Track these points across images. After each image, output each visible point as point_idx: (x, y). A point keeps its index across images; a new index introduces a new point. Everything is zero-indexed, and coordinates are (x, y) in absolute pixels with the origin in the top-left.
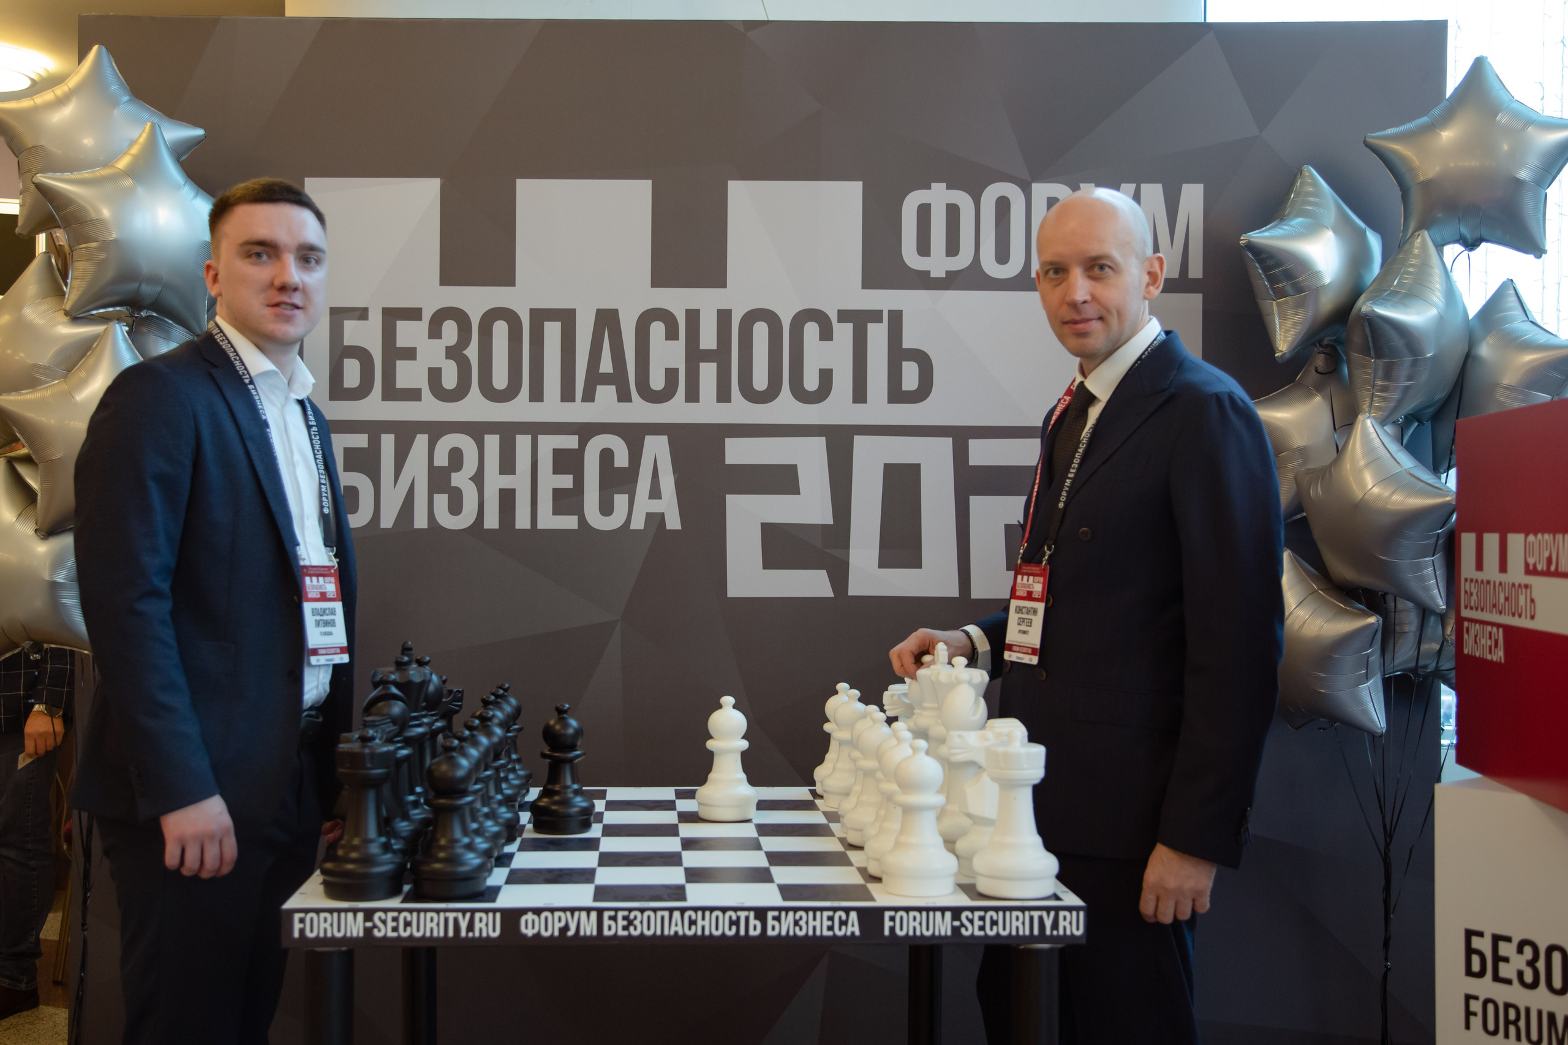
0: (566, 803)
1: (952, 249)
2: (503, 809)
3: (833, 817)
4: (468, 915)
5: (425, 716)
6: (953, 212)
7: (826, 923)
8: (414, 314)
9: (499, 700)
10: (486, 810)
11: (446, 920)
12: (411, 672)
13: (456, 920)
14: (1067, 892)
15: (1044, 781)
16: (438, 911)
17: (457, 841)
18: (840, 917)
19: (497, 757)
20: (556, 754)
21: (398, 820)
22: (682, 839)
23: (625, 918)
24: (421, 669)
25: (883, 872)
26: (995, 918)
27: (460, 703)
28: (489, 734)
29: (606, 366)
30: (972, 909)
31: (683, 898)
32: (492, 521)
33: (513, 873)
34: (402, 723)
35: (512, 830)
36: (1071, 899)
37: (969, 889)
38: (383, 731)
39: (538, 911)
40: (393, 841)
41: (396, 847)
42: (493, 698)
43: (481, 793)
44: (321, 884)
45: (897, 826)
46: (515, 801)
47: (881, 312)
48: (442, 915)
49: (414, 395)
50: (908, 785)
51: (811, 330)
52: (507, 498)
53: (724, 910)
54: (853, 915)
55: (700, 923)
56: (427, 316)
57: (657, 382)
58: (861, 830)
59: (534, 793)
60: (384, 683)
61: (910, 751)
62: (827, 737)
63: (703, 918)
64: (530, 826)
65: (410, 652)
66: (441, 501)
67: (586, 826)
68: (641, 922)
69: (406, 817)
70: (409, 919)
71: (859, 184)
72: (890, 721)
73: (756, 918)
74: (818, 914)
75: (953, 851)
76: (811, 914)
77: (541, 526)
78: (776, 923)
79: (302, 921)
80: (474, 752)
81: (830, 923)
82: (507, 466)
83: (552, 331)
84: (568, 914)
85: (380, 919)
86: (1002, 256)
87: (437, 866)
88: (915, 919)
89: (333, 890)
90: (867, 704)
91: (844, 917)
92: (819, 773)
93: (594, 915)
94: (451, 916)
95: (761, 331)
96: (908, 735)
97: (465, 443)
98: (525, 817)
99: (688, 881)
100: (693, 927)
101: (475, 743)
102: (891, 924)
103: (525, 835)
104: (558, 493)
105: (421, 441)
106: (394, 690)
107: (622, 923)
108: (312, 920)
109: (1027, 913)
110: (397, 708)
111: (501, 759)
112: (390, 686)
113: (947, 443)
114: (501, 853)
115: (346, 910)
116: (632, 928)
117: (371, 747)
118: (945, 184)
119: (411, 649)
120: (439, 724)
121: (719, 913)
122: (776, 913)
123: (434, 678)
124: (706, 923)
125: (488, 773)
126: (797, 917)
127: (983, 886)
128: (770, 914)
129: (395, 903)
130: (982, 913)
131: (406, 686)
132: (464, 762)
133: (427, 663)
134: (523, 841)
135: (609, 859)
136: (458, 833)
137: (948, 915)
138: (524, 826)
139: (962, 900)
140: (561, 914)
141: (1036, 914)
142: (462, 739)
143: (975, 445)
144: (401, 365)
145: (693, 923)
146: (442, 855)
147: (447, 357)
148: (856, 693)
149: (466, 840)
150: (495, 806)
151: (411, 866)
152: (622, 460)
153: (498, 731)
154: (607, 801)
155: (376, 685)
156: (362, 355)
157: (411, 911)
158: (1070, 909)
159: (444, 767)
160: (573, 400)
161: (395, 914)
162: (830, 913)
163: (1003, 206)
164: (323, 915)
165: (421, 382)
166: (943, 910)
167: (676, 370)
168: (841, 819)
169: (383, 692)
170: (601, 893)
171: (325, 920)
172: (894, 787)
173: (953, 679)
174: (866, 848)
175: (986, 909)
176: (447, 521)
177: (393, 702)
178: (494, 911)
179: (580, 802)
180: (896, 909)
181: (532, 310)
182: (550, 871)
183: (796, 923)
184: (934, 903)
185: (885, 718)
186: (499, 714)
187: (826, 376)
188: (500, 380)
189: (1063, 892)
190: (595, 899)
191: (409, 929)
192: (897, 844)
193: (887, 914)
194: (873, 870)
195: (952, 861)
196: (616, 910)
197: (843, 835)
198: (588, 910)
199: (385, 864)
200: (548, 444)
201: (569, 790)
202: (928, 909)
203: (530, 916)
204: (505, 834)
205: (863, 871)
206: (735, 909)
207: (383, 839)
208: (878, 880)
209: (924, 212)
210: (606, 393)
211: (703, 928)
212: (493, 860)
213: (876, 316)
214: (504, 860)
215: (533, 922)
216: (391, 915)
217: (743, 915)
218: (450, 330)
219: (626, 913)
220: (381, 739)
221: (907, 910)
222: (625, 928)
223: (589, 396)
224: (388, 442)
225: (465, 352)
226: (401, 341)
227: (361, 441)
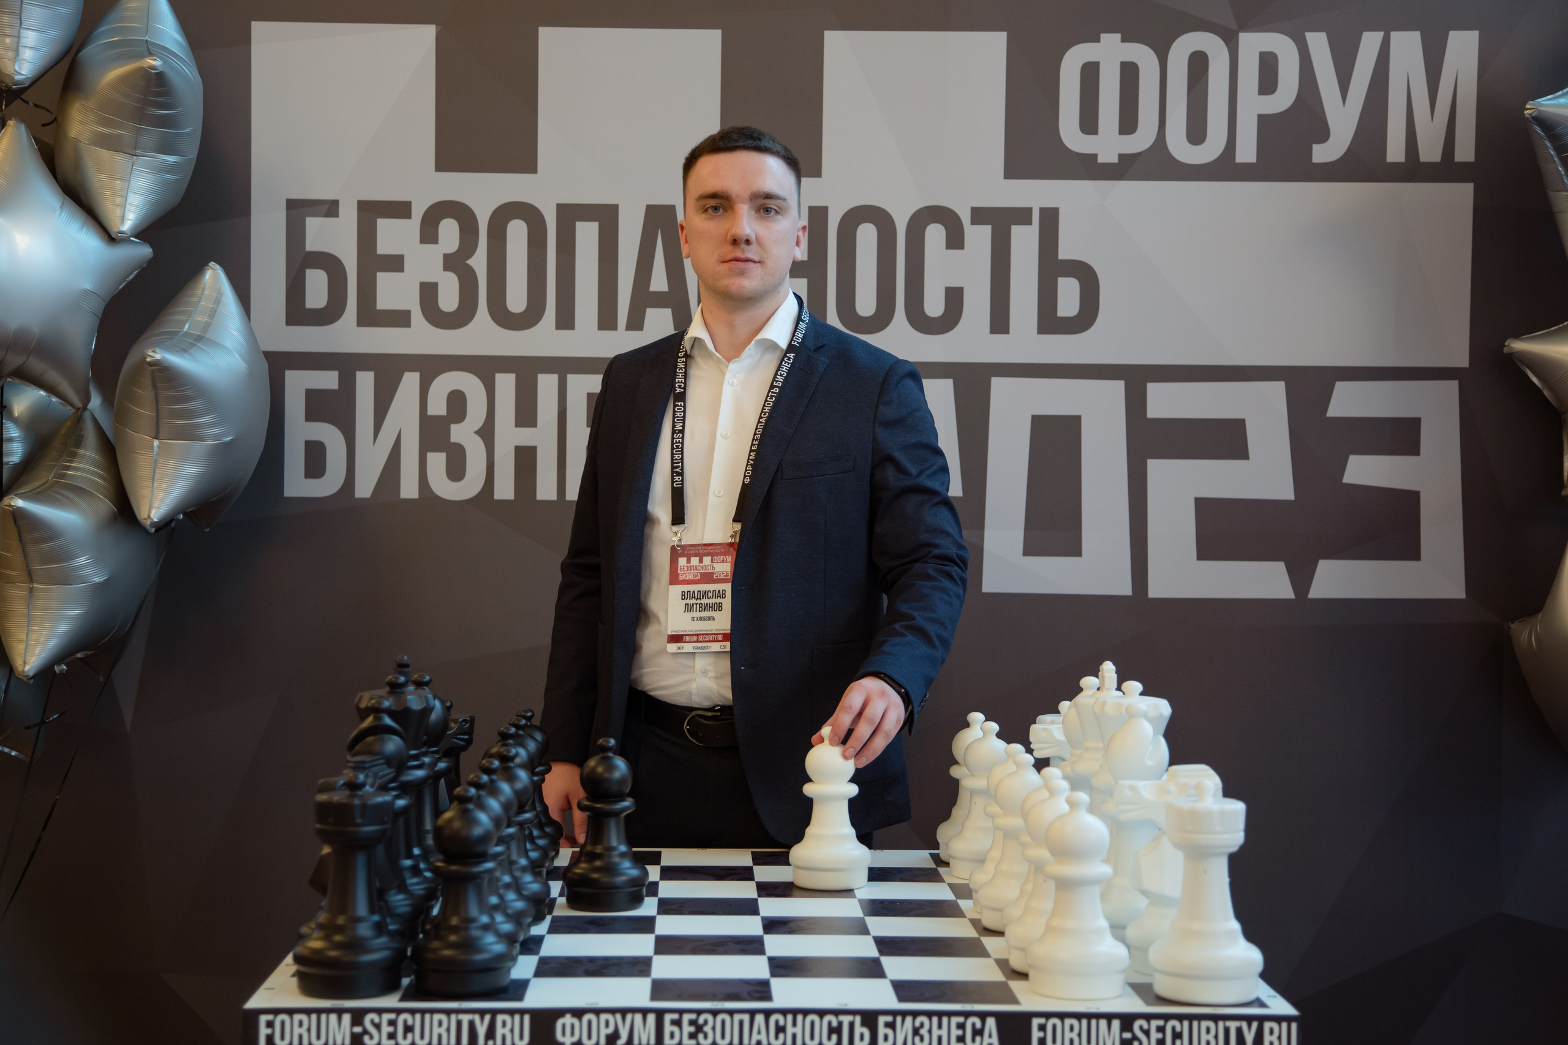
0: (611, 869)
1: (1128, 123)
2: (528, 878)
3: (963, 891)
4: (488, 1018)
5: (425, 754)
6: (1129, 73)
7: (956, 1032)
8: (401, 210)
9: (521, 732)
10: (507, 879)
11: (459, 1024)
12: (409, 697)
13: (472, 1024)
14: (1275, 997)
15: (1243, 848)
16: (448, 1012)
17: (472, 920)
18: (974, 1025)
19: (521, 810)
20: (598, 805)
21: (393, 892)
22: (763, 919)
23: (692, 1023)
24: (419, 691)
25: (1030, 966)
26: (1178, 1029)
27: (466, 737)
28: (511, 778)
29: (659, 282)
30: (1148, 1017)
31: (768, 997)
32: (505, 489)
33: (543, 961)
34: (399, 764)
35: (541, 905)
36: (1280, 1006)
37: (1143, 990)
38: (375, 776)
39: (578, 1013)
40: (388, 920)
41: (391, 927)
42: (513, 730)
43: (502, 858)
44: (293, 975)
45: (1048, 905)
46: (543, 866)
47: (1029, 210)
48: (453, 1017)
49: (401, 319)
50: (1065, 852)
51: (935, 234)
52: (526, 458)
53: (821, 1013)
54: (991, 1022)
55: (790, 1030)
56: (418, 212)
58: (1000, 910)
59: (564, 857)
60: (376, 711)
61: (1066, 807)
62: (955, 783)
63: (794, 1024)
64: (562, 900)
65: (406, 670)
66: (437, 461)
67: (637, 900)
68: (714, 1028)
69: (403, 888)
70: (410, 1022)
71: (1003, 35)
72: (1041, 764)
73: (863, 1024)
74: (945, 1020)
75: (1122, 939)
76: (935, 1020)
78: (890, 1032)
79: (270, 1024)
80: (494, 804)
81: (960, 1032)
82: (526, 416)
83: (587, 234)
84: (618, 1016)
85: (372, 1022)
86: (1196, 133)
87: (447, 953)
88: (1072, 1028)
89: (309, 984)
90: (1008, 742)
91: (978, 1025)
92: (944, 833)
93: (651, 1018)
94: (465, 1018)
95: (867, 236)
96: (1065, 784)
97: (470, 384)
98: (556, 887)
99: (773, 975)
100: (781, 1036)
101: (494, 791)
102: (1041, 1034)
103: (557, 912)
105: (411, 381)
106: (388, 721)
107: (688, 1029)
108: (283, 1023)
109: (1221, 1024)
110: (393, 744)
111: (526, 812)
112: (382, 715)
113: (1117, 387)
114: (528, 936)
115: (328, 1011)
116: (701, 1036)
117: (361, 797)
118: (1119, 35)
119: (407, 666)
120: (442, 765)
121: (815, 1018)
122: (889, 1019)
123: (437, 704)
124: (798, 1030)
125: (511, 830)
126: (917, 1024)
127: (1162, 987)
128: (882, 1020)
129: (391, 1001)
130: (1161, 1023)
131: (402, 715)
132: (483, 817)
133: (427, 684)
134: (555, 920)
135: (668, 945)
136: (473, 910)
137: (1116, 1024)
138: (554, 900)
139: (1135, 1005)
140: (609, 1017)
141: (1233, 1025)
142: (478, 786)
143: (1154, 390)
144: (384, 280)
145: (780, 1029)
146: (453, 938)
147: (445, 269)
148: (994, 727)
149: (485, 919)
150: (517, 874)
151: (413, 952)
153: (523, 775)
154: (662, 867)
155: (363, 713)
156: (330, 264)
157: (413, 1012)
158: (1278, 1019)
159: (457, 824)
160: (614, 327)
161: (392, 1016)
162: (961, 1019)
163: (1198, 64)
164: (297, 1017)
165: (411, 302)
166: (1109, 1017)
168: (974, 894)
169: (372, 724)
170: (660, 989)
171: (301, 1024)
172: (1044, 853)
173: (1124, 711)
174: (1006, 934)
175: (1167, 1017)
176: (445, 488)
177: (387, 736)
178: (522, 1012)
179: (628, 869)
180: (1048, 1015)
181: (561, 208)
182: (592, 960)
183: (916, 1031)
184: (1098, 1008)
185: (1032, 761)
186: (522, 752)
187: (954, 297)
188: (517, 300)
189: (1269, 996)
190: (654, 997)
191: (410, 1036)
192: (1049, 929)
193: (1036, 1022)
194: (1016, 963)
195: (1122, 951)
196: (681, 1012)
197: (976, 916)
198: (645, 1012)
199: (379, 950)
200: (580, 386)
201: (615, 853)
202: (1089, 1016)
203: (568, 1019)
204: (533, 911)
205: (1003, 964)
206: (836, 1013)
207: (376, 918)
208: (1023, 976)
209: (1090, 73)
210: (658, 317)
211: (794, 1036)
212: (518, 946)
213: (1022, 216)
214: (532, 945)
215: (573, 1026)
216: (386, 1017)
217: (846, 1019)
218: (449, 231)
219: (693, 1016)
220: (372, 786)
221: (1062, 1016)
222: (692, 1036)
223: (636, 323)
224: (365, 381)
225: (470, 262)
226: (384, 247)
227: (328, 380)
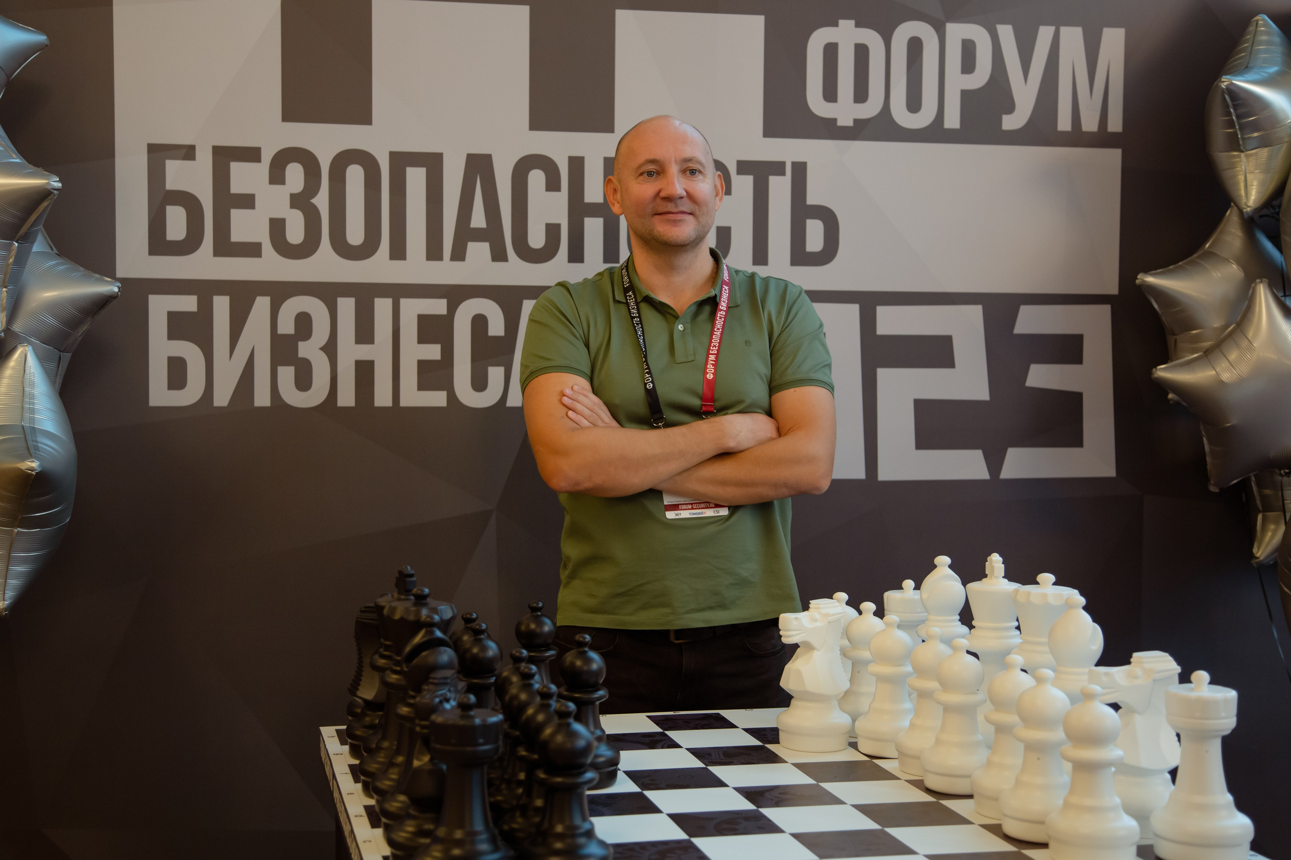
1: (861, 95)
6: (861, 52)
8: (251, 155)
29: (478, 220)
32: (347, 398)
47: (783, 164)
49: (252, 250)
52: (364, 371)
56: (267, 156)
57: (537, 239)
66: (287, 374)
71: (761, 19)
77: (404, 402)
82: (365, 334)
83: (416, 178)
86: (915, 104)
97: (315, 307)
104: (424, 366)
105: (262, 304)
113: (853, 310)
118: (853, 22)
143: (882, 312)
144: (237, 215)
147: (292, 207)
152: (496, 327)
156: (188, 201)
160: (441, 259)
163: (915, 47)
165: (262, 236)
167: (558, 226)
176: (293, 397)
181: (392, 156)
187: (724, 234)
188: (355, 234)
197: (913, 779)
200: (412, 308)
205: (996, 832)
209: (831, 52)
210: (479, 251)
213: (778, 168)
218: (295, 174)
223: (459, 254)
224: (221, 305)
225: (314, 201)
226: (237, 187)
227: (188, 303)
